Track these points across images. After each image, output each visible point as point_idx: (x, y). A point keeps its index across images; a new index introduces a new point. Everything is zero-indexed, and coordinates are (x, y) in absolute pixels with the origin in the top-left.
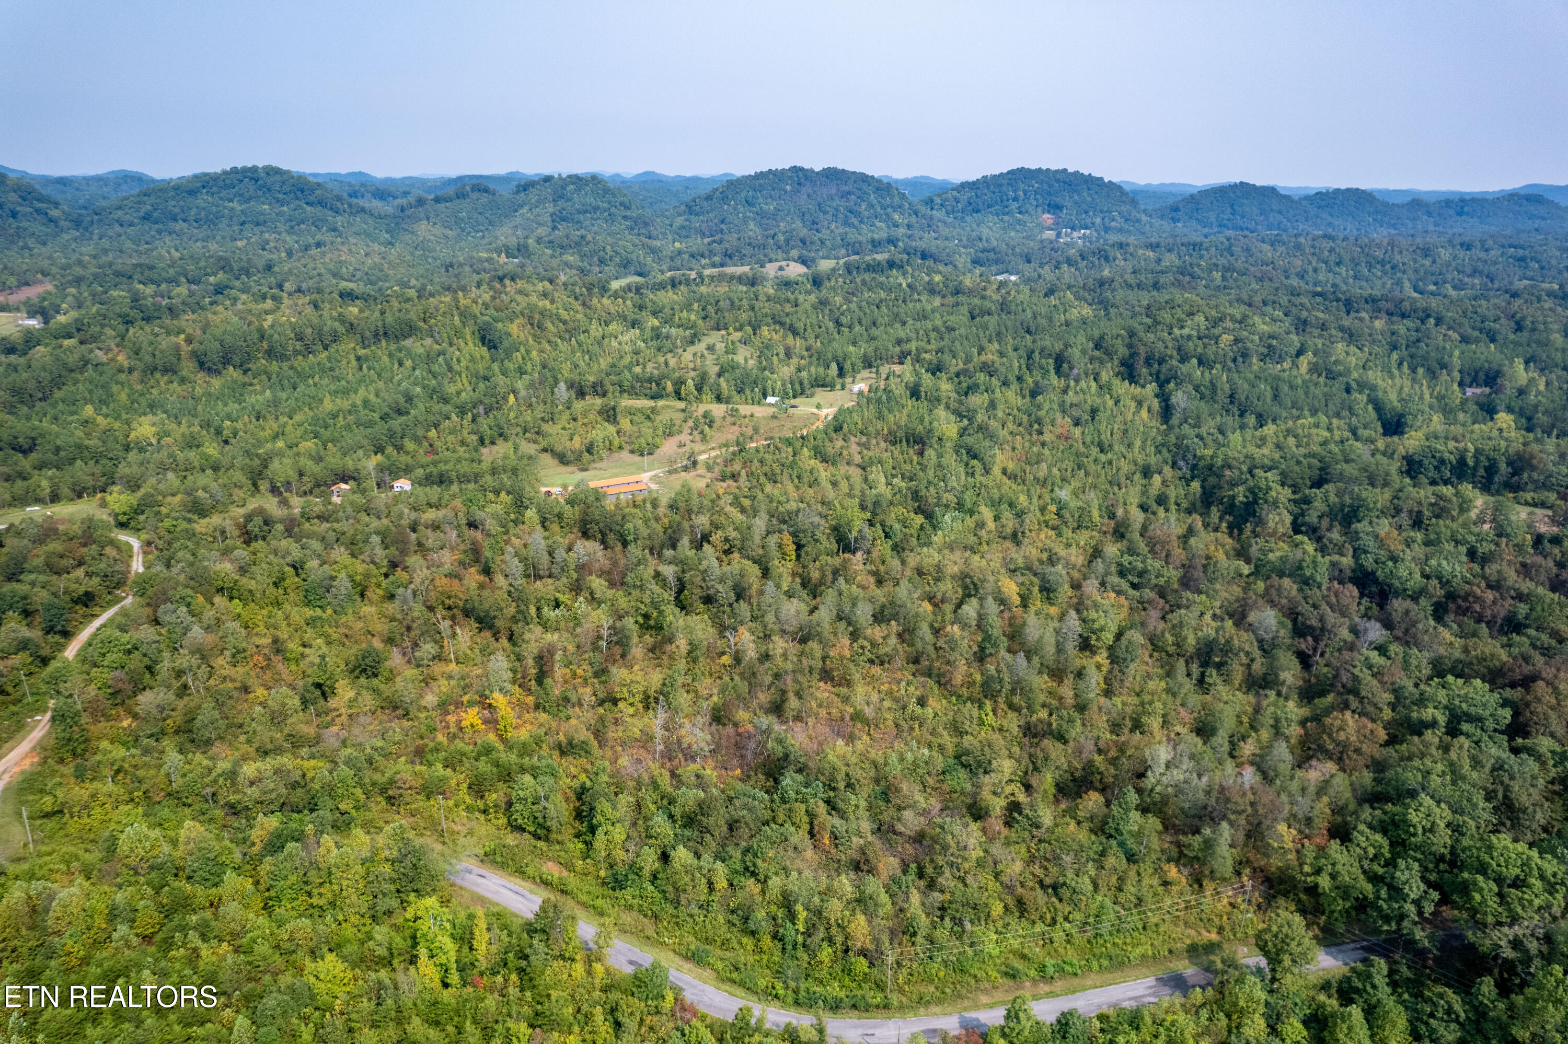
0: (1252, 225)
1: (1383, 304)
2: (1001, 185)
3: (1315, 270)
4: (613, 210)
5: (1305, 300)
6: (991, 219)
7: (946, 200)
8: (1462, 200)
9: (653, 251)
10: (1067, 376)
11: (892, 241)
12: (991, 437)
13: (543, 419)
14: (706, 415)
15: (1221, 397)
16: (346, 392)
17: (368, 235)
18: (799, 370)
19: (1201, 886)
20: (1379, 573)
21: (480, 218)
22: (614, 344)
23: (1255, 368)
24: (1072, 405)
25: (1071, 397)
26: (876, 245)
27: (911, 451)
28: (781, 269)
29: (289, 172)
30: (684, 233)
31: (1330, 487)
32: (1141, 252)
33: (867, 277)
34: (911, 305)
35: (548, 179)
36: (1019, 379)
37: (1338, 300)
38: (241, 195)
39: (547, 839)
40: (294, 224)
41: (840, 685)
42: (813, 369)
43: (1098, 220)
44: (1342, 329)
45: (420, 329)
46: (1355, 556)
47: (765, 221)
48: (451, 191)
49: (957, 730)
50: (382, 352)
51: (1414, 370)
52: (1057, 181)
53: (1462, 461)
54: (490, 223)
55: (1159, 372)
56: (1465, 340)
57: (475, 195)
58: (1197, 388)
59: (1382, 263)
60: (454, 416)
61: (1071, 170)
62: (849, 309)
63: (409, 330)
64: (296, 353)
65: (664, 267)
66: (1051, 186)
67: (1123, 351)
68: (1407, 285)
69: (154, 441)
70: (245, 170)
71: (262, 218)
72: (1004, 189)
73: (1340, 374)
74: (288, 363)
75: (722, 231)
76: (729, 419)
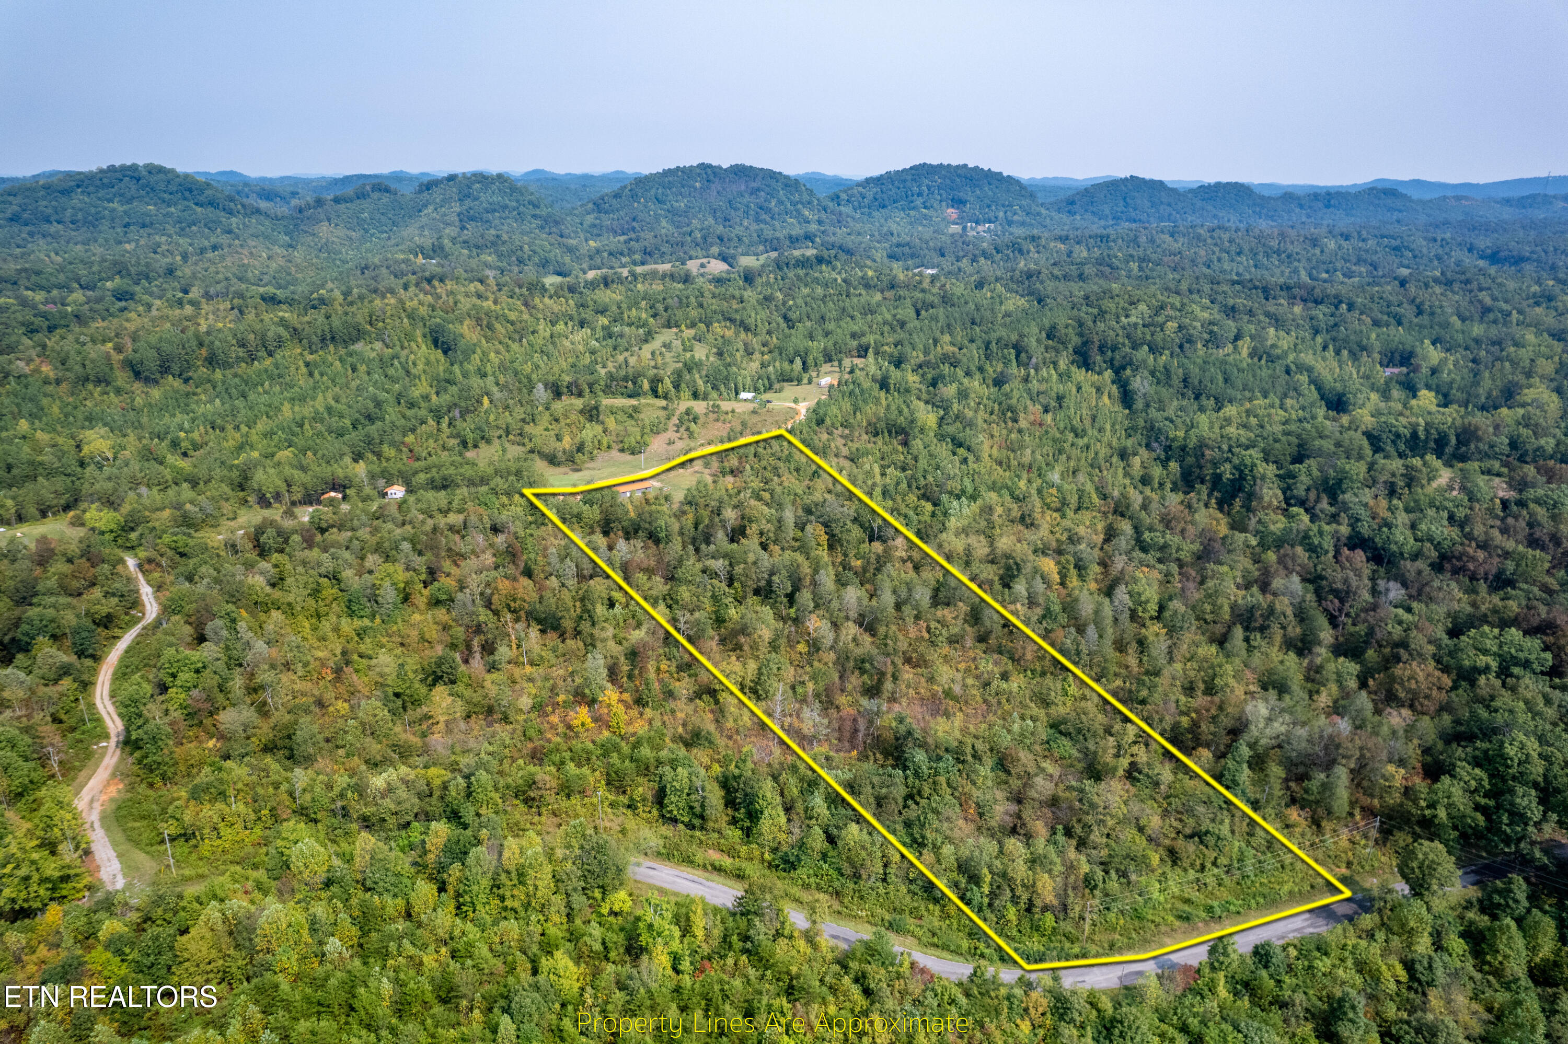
0: (1144, 217)
1: (1296, 291)
2: (905, 181)
3: (1219, 260)
4: (522, 209)
5: (1225, 288)
6: (898, 215)
7: (852, 196)
8: (1328, 194)
9: (570, 250)
10: (1026, 365)
11: (809, 237)
12: (971, 424)
13: (523, 420)
14: (688, 412)
15: (1176, 381)
16: (302, 399)
17: (267, 237)
18: (763, 365)
19: (1319, 826)
20: (1377, 540)
21: (383, 219)
22: (567, 343)
23: (1201, 353)
24: (1038, 394)
25: (1035, 385)
26: (794, 241)
27: (895, 442)
28: (702, 266)
29: (172, 171)
30: (595, 231)
31: (1312, 462)
32: (1052, 244)
33: (801, 272)
34: (855, 300)
35: (452, 178)
36: (981, 369)
37: (1256, 288)
38: (122, 195)
39: (702, 828)
40: (184, 226)
41: (919, 666)
42: (777, 364)
43: (1001, 214)
44: (1268, 314)
45: (366, 333)
46: (1352, 526)
47: (676, 218)
48: (349, 191)
49: (1045, 703)
50: (331, 354)
51: (1338, 353)
52: (959, 176)
53: (1415, 435)
54: (394, 224)
55: (1112, 360)
56: (1376, 323)
57: (376, 195)
58: (1153, 373)
59: (1278, 252)
60: (430, 421)
61: (971, 165)
62: (795, 305)
63: (357, 334)
64: (239, 359)
65: (585, 266)
66: (953, 181)
67: (1076, 340)
68: (1303, 274)
69: (110, 455)
70: (123, 168)
71: (148, 220)
72: (908, 184)
73: (1278, 358)
74: (233, 371)
75: (633, 229)
76: (712, 416)
